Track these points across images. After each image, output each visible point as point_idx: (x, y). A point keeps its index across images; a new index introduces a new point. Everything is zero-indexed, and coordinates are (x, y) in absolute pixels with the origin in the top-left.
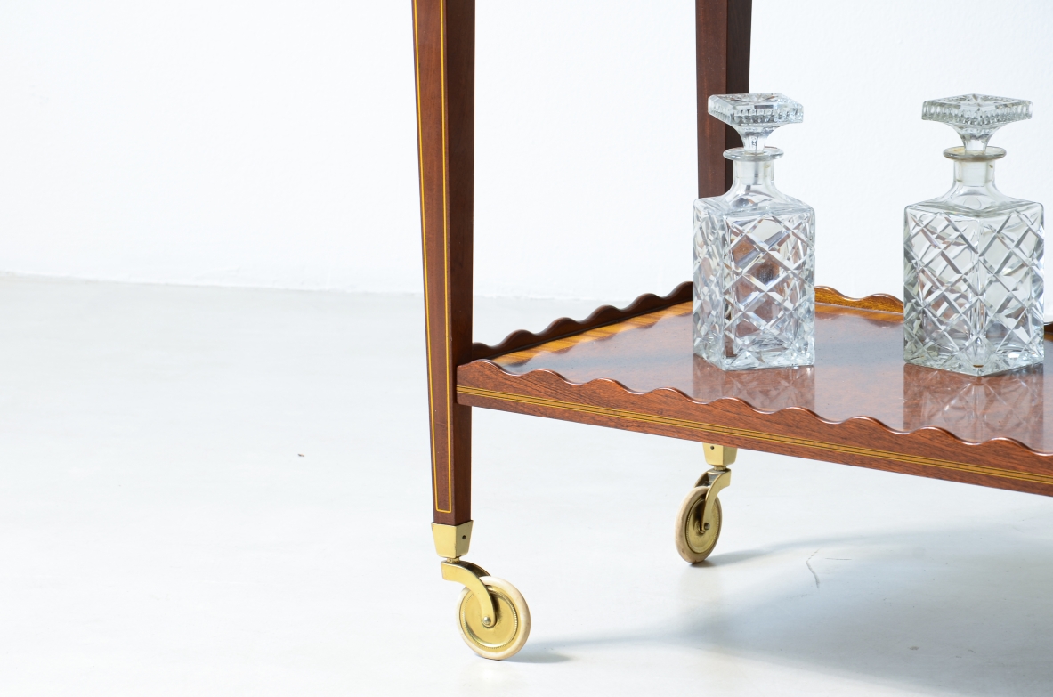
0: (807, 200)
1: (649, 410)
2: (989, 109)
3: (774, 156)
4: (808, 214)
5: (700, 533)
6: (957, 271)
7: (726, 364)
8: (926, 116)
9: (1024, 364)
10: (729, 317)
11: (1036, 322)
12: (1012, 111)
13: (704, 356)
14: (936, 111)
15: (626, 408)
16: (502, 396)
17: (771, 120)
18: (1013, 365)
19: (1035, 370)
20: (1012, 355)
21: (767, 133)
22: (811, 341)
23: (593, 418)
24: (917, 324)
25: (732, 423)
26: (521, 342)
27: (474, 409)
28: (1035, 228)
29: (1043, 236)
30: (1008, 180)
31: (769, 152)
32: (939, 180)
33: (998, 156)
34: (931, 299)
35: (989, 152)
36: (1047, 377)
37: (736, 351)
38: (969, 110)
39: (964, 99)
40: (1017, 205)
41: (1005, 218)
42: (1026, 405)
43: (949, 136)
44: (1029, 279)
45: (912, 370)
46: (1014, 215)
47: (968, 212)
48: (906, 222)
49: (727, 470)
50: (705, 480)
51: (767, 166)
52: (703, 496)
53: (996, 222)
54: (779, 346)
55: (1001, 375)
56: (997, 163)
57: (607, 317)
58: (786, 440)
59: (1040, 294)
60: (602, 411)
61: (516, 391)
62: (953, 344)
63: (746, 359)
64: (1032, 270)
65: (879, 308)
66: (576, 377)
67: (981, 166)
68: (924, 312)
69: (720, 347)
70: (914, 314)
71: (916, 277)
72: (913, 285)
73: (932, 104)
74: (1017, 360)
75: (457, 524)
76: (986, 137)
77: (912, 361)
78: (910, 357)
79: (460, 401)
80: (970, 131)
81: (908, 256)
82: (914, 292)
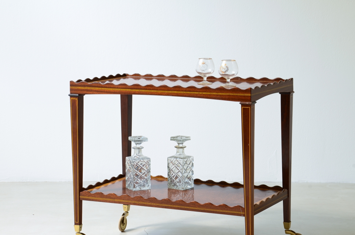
0: (149, 157)
1: (121, 199)
2: (184, 138)
3: (142, 148)
4: (149, 159)
5: (123, 225)
6: (179, 170)
7: (134, 189)
8: (171, 140)
9: (190, 188)
10: (134, 180)
11: (192, 179)
12: (187, 139)
13: (129, 188)
14: (173, 139)
15: (116, 199)
16: (90, 198)
17: (142, 141)
18: (188, 188)
19: (192, 189)
20: (188, 186)
21: (140, 144)
22: (150, 185)
23: (109, 201)
24: (170, 180)
25: (139, 201)
26: (91, 187)
27: (83, 201)
28: (192, 161)
29: (193, 163)
30: (187, 152)
31: (141, 148)
32: (174, 152)
33: (185, 147)
34: (173, 176)
35: (183, 147)
36: (194, 190)
37: (136, 187)
38: (179, 138)
39: (178, 136)
40: (189, 157)
41: (187, 159)
42: (191, 196)
43: (175, 143)
44: (191, 171)
45: (169, 189)
46: (188, 159)
47: (180, 158)
48: (168, 160)
49: (128, 212)
50: (124, 214)
51: (141, 150)
52: (124, 218)
53: (186, 160)
54: (144, 186)
55: (187, 190)
56: (185, 148)
57: (106, 182)
58: (150, 204)
59: (193, 174)
60: (111, 200)
61: (93, 196)
62: (178, 184)
63: (138, 189)
64: (191, 169)
65: (160, 178)
66: (106, 193)
67: (182, 149)
68: (172, 178)
69: (133, 186)
70: (169, 178)
71: (170, 171)
72: (169, 173)
73: (172, 137)
74: (189, 187)
75: (79, 225)
76: (182, 144)
77: (170, 188)
78: (168, 187)
79: (80, 199)
80: (179, 142)
81: (168, 167)
82: (169, 174)
